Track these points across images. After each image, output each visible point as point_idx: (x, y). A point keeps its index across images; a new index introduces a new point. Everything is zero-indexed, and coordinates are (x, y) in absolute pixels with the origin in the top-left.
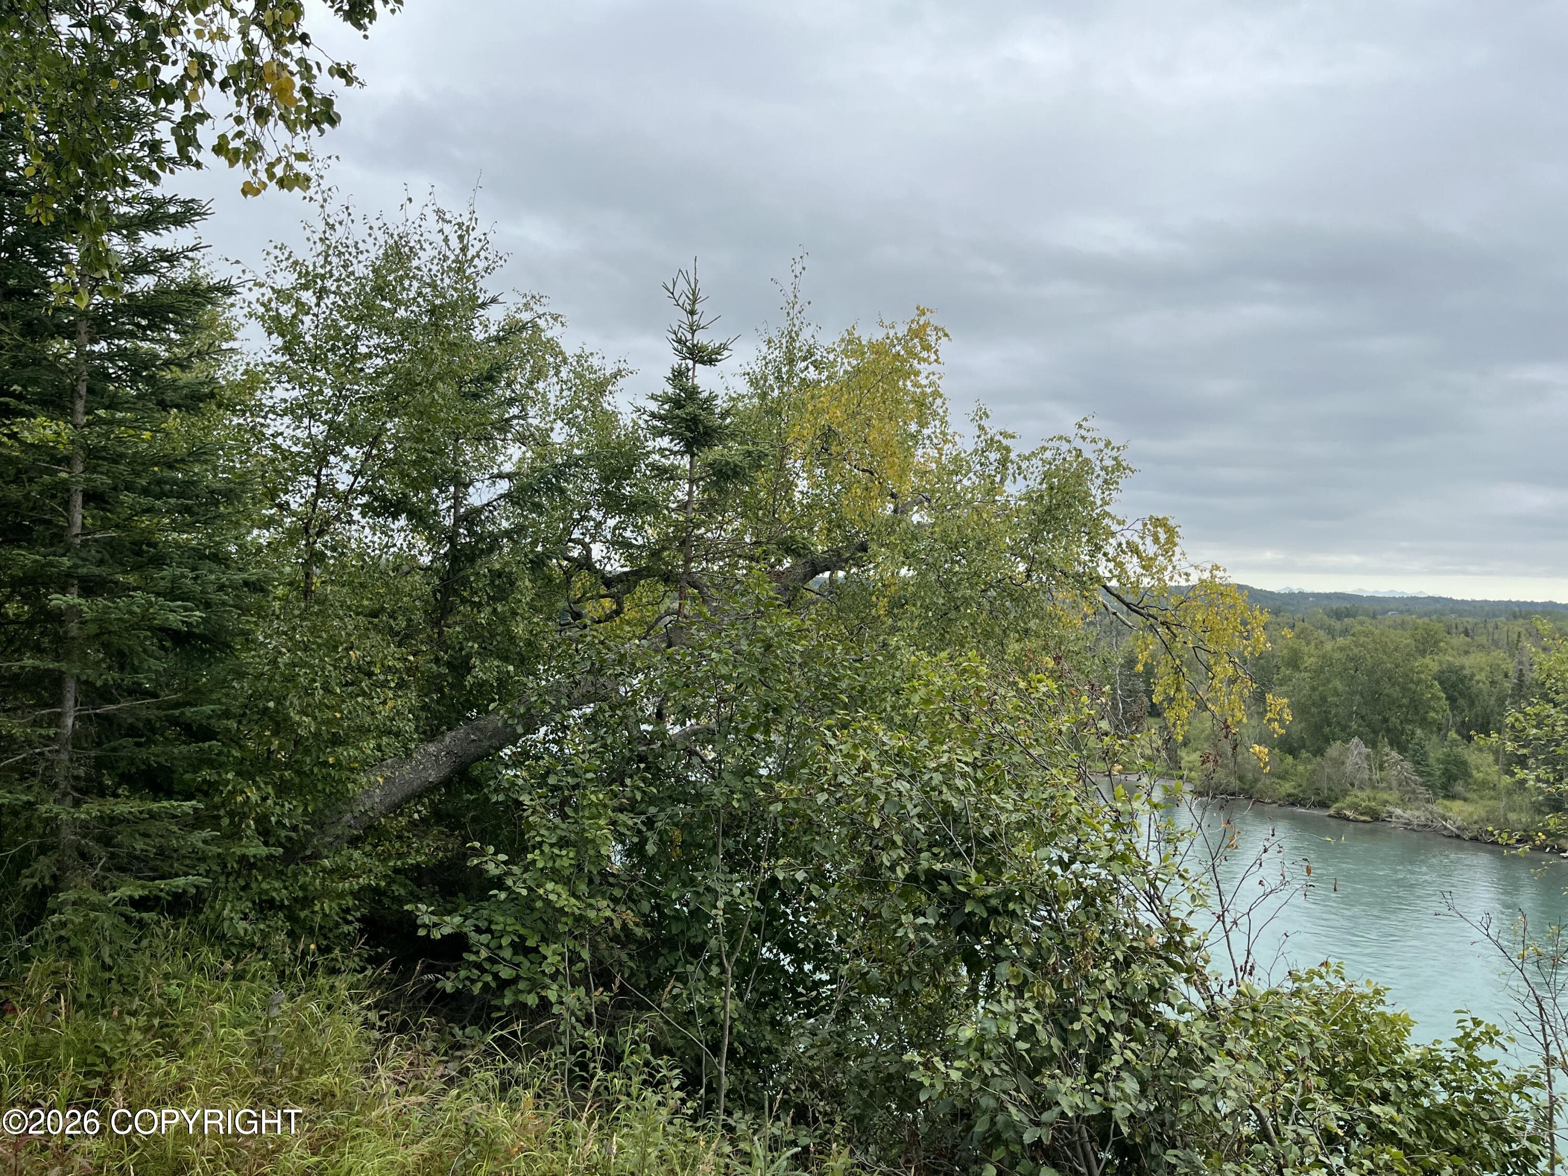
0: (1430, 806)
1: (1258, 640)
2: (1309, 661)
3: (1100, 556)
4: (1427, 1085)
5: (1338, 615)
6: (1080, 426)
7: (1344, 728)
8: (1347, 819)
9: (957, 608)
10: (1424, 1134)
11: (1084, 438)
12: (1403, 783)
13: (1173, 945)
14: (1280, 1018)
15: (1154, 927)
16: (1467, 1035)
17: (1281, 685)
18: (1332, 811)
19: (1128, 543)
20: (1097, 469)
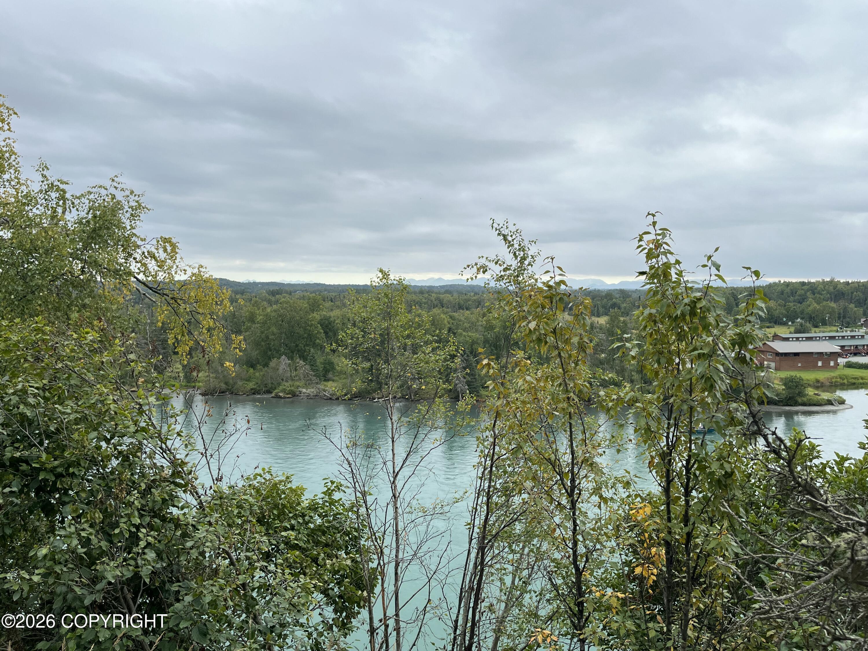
0: (318, 386)
1: (226, 306)
2: (260, 318)
3: (131, 259)
4: (311, 517)
5: (273, 293)
6: (113, 180)
7: (278, 351)
8: (280, 397)
9: (33, 293)
10: (311, 541)
11: (116, 188)
12: (306, 375)
13: (176, 474)
14: (234, 499)
15: (165, 465)
16: (329, 489)
17: (246, 332)
18: (273, 395)
19: (148, 252)
20: (126, 207)
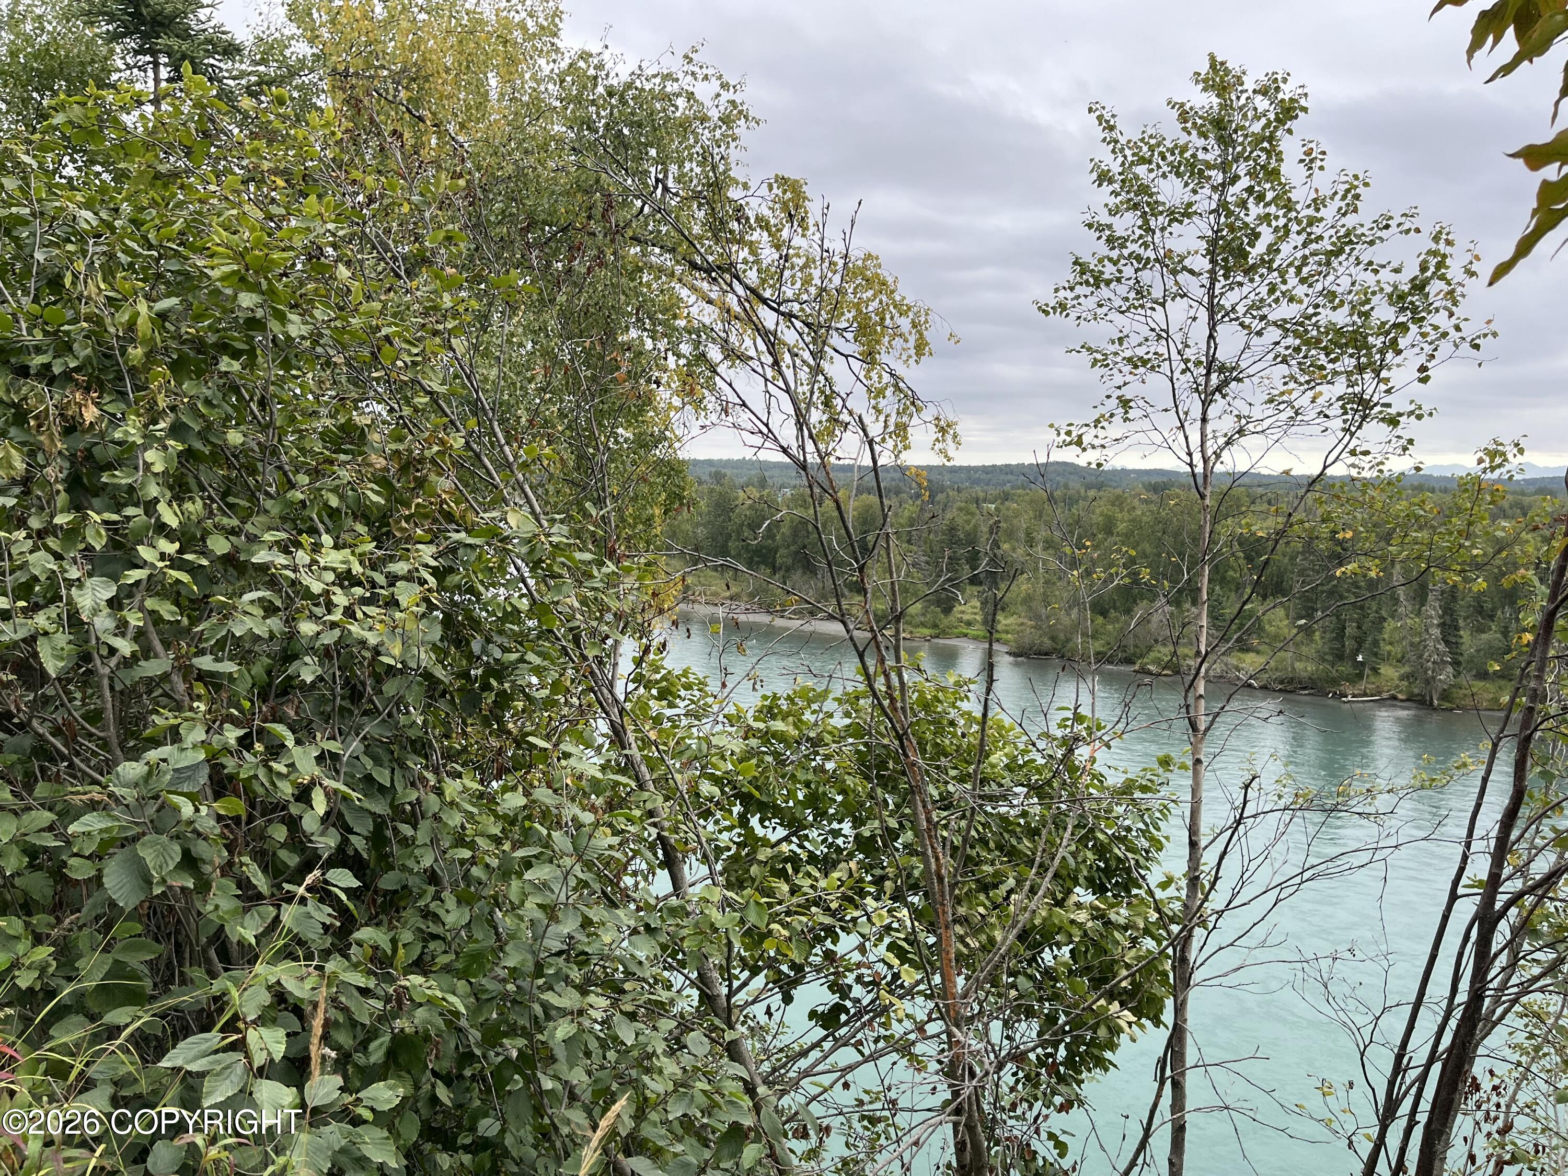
0: (1225, 659)
2: (1122, 527)
8: (1150, 673)
18: (1137, 667)
